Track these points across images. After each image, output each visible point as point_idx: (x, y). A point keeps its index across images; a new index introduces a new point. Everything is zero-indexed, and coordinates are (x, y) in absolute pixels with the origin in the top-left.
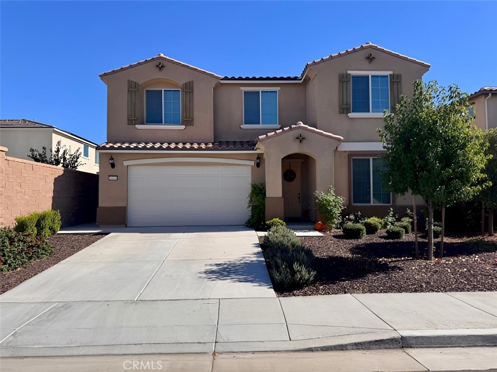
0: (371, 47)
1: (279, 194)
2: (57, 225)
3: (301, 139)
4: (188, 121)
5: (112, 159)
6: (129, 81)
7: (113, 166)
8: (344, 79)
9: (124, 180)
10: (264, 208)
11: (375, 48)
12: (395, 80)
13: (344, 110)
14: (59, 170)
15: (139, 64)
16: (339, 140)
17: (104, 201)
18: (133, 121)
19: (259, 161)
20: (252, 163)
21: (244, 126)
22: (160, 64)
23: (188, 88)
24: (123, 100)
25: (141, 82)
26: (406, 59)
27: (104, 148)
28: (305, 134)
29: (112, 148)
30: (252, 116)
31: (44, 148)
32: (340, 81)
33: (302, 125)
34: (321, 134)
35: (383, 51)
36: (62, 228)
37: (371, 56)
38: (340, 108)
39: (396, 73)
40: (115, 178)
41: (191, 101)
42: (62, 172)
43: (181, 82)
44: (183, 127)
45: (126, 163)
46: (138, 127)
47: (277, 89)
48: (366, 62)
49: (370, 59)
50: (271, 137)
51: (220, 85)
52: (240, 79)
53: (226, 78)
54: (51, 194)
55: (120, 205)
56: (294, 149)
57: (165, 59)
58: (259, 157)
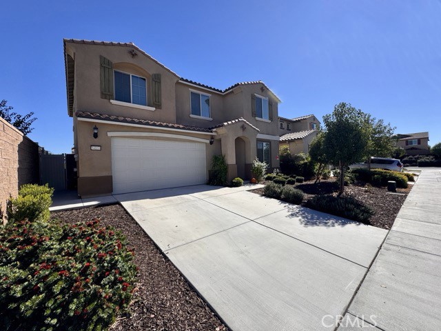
0: (262, 83)
1: (234, 162)
3: (243, 128)
4: (158, 105)
5: (96, 128)
6: (101, 57)
7: (96, 136)
9: (107, 150)
11: (264, 85)
13: (254, 115)
14: (21, 136)
15: (112, 44)
16: (258, 131)
17: (84, 171)
18: (107, 95)
19: (213, 141)
21: (192, 116)
22: (133, 52)
23: (157, 79)
25: (114, 61)
32: (252, 98)
33: (243, 120)
35: (266, 87)
37: (262, 88)
38: (252, 113)
40: (98, 148)
41: (159, 89)
42: (22, 139)
43: (152, 71)
44: (153, 109)
45: (110, 134)
46: (113, 102)
47: (209, 95)
48: (261, 91)
50: (230, 124)
51: (182, 83)
52: (191, 82)
53: (182, 79)
55: (105, 174)
56: (240, 134)
57: (137, 49)
58: (212, 137)
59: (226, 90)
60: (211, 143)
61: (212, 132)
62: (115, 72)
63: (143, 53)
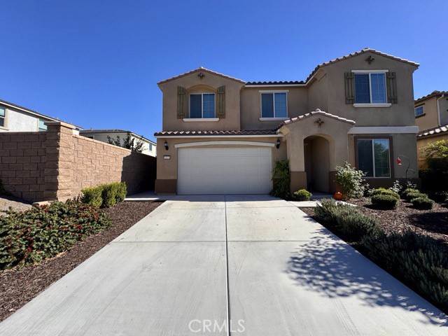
0: (370, 51)
1: (303, 169)
2: (123, 194)
3: (320, 123)
4: (221, 115)
5: (166, 143)
6: (178, 87)
7: (167, 148)
8: (348, 77)
9: (175, 159)
10: (290, 181)
11: (373, 52)
12: (391, 77)
13: (350, 101)
14: (128, 152)
15: (186, 74)
16: (352, 124)
17: (160, 175)
18: (181, 116)
19: (280, 144)
20: (273, 145)
21: (262, 119)
22: (201, 74)
23: (222, 91)
24: (174, 101)
25: (187, 87)
26: (399, 60)
27: (160, 134)
28: (323, 119)
29: (166, 134)
30: (267, 112)
31: (118, 137)
32: (345, 78)
33: (320, 111)
34: (337, 119)
35: (379, 54)
36: (127, 196)
37: (370, 58)
38: (346, 99)
39: (392, 71)
40: (168, 158)
41: (224, 100)
42: (130, 154)
43: (216, 86)
44: (217, 119)
45: (176, 146)
46: (185, 120)
47: (286, 91)
48: (367, 63)
49: (369, 60)
50: (295, 121)
51: (245, 89)
52: (260, 83)
53: (249, 83)
54: (121, 170)
55: (172, 177)
56: (314, 131)
57: (204, 70)
58: (279, 140)
59: (308, 79)
60: (278, 146)
61: (275, 134)
62: (191, 96)
63: (210, 72)
